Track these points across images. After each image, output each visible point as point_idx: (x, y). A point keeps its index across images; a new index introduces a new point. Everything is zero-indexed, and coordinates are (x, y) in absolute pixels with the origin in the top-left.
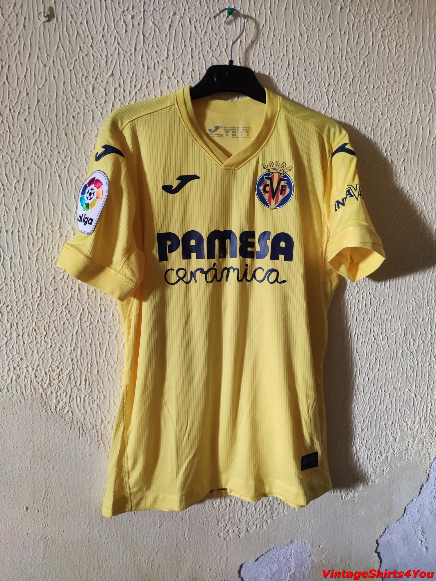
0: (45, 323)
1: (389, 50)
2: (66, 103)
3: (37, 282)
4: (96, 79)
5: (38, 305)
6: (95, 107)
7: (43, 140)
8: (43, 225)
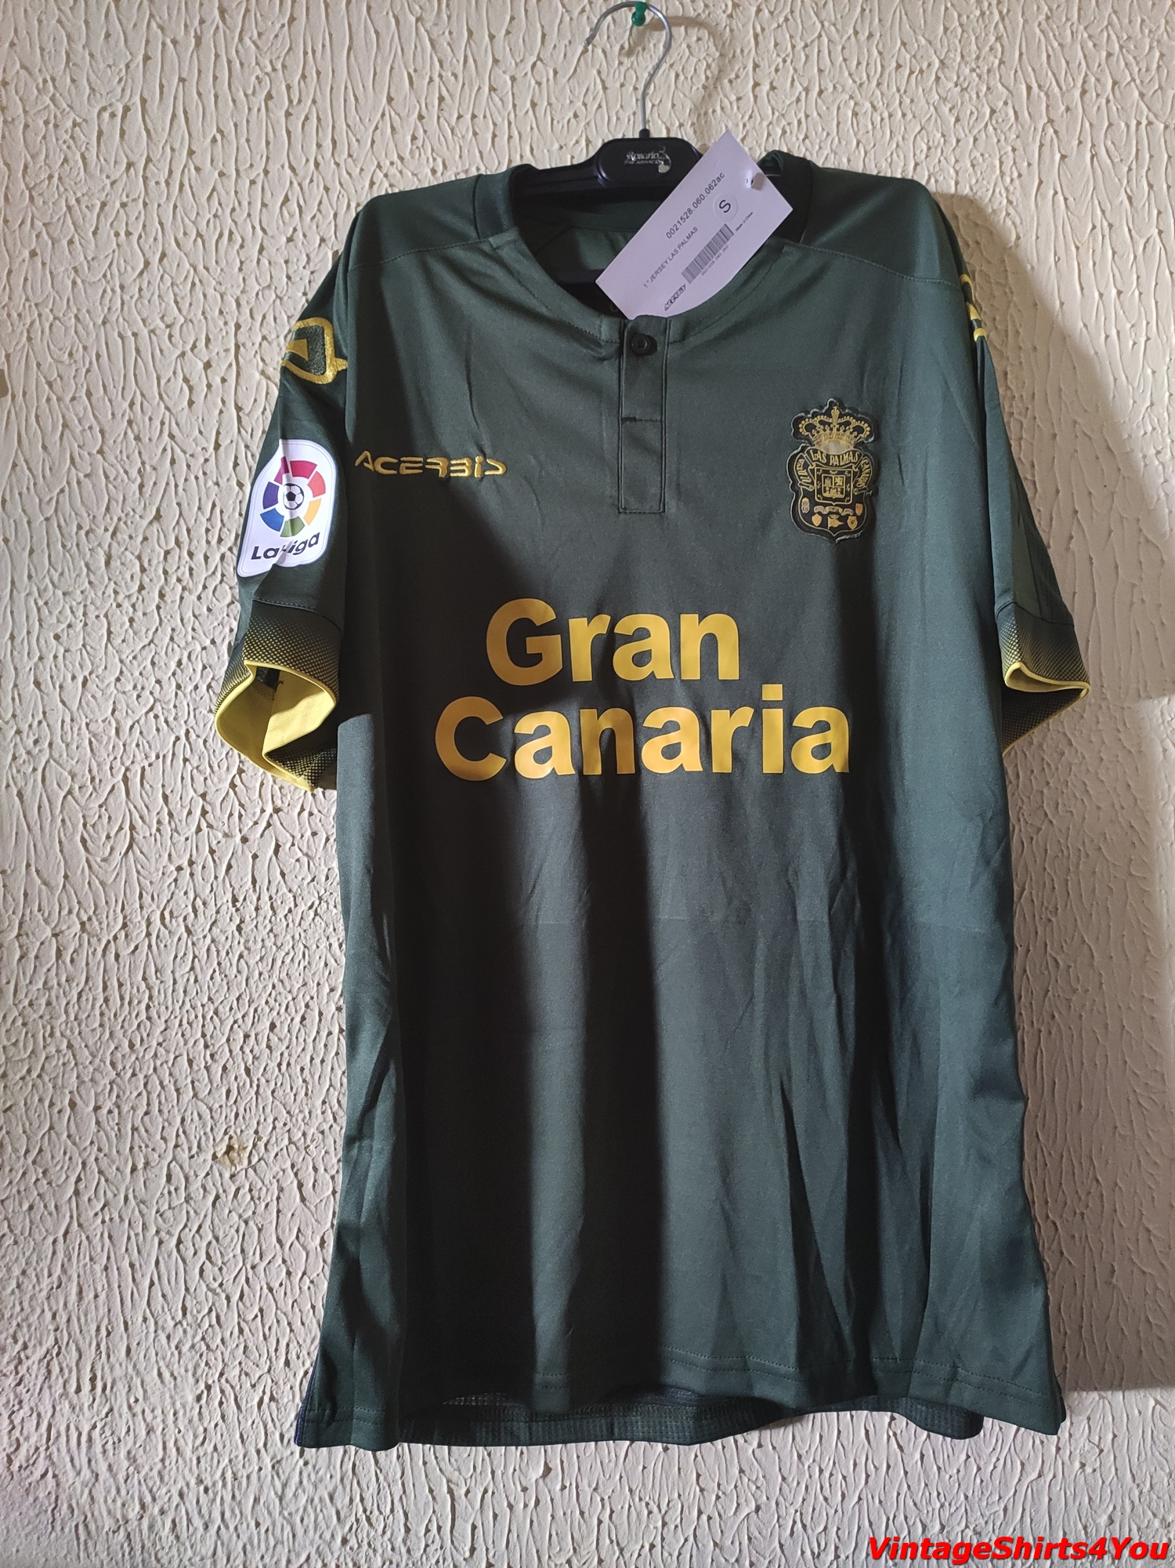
2: (36, 604)
4: (114, 534)
6: (114, 605)
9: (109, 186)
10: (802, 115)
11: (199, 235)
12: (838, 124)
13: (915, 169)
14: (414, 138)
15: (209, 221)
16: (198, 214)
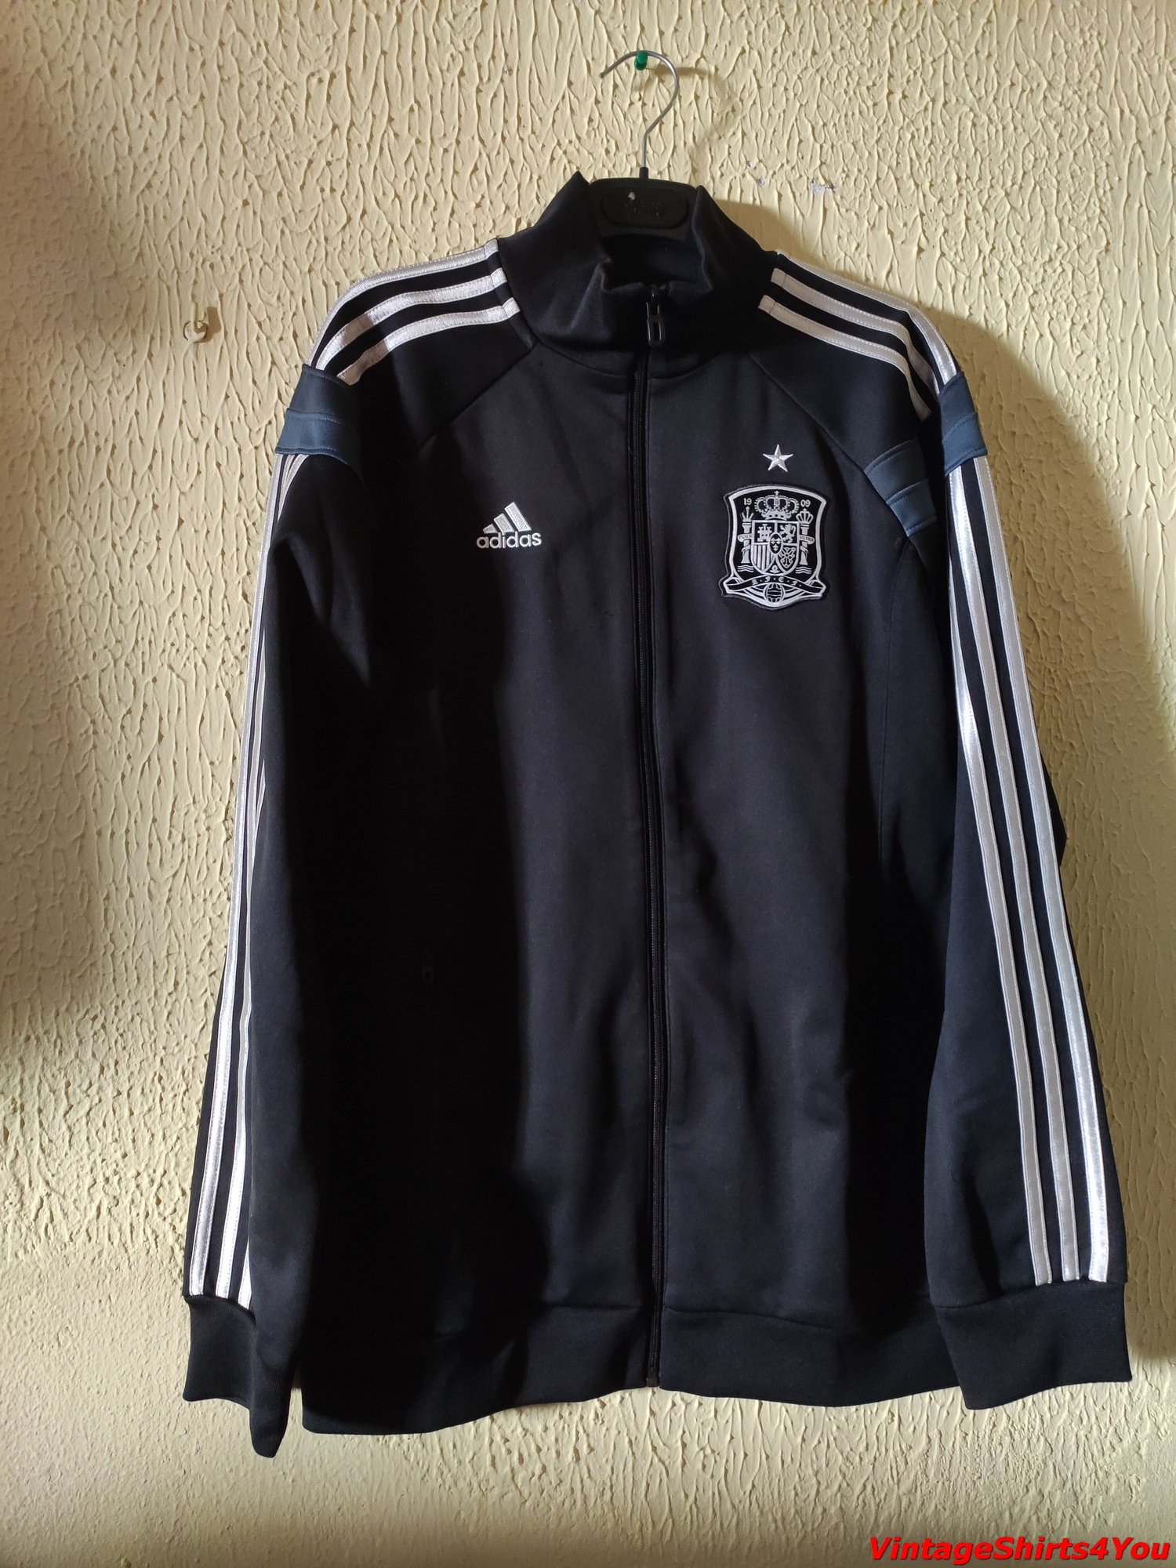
0: (186, 1060)
1: (1054, 339)
2: (245, 524)
3: (169, 955)
5: (169, 1013)
7: (190, 612)
8: (186, 814)
9: (316, 144)
10: (929, 123)
11: (397, 196)
12: (960, 132)
13: (1023, 177)
14: (591, 120)
15: (406, 183)
16: (396, 176)
